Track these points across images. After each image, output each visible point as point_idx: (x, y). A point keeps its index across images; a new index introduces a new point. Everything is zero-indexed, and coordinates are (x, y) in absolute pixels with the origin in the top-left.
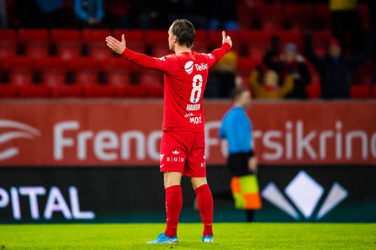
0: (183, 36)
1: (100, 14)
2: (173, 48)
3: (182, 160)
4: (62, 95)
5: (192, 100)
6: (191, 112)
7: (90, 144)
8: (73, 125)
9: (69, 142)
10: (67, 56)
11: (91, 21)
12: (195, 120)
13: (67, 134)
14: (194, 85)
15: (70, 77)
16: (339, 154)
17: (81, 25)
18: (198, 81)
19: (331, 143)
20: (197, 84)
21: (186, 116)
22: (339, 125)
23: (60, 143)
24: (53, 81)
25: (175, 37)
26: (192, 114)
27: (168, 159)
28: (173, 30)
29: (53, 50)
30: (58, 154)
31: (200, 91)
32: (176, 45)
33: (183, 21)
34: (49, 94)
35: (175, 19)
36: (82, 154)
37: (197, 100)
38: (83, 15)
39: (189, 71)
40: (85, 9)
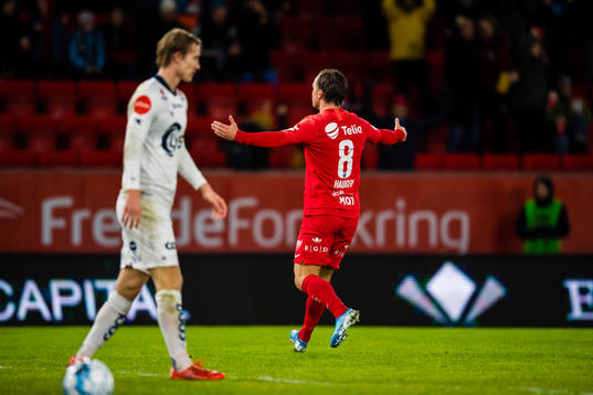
0: (331, 90)
1: (101, 61)
2: (318, 106)
3: (325, 250)
4: (51, 164)
5: (340, 174)
6: (339, 189)
7: (87, 226)
8: (66, 202)
9: (61, 223)
10: (58, 114)
11: (89, 69)
12: (346, 201)
13: (57, 213)
14: (341, 153)
15: (63, 141)
16: (400, 239)
17: (77, 75)
18: (347, 148)
19: (391, 226)
20: (346, 153)
21: (334, 194)
22: (401, 204)
23: (49, 224)
24: (40, 146)
25: (320, 92)
26: (342, 193)
27: (306, 248)
28: (319, 83)
29: (41, 107)
30: (47, 238)
31: (350, 161)
32: (322, 102)
33: (333, 71)
34: (35, 162)
35: (323, 69)
36: (77, 237)
37: (348, 174)
38: (80, 62)
39: (333, 136)
40: (81, 54)
